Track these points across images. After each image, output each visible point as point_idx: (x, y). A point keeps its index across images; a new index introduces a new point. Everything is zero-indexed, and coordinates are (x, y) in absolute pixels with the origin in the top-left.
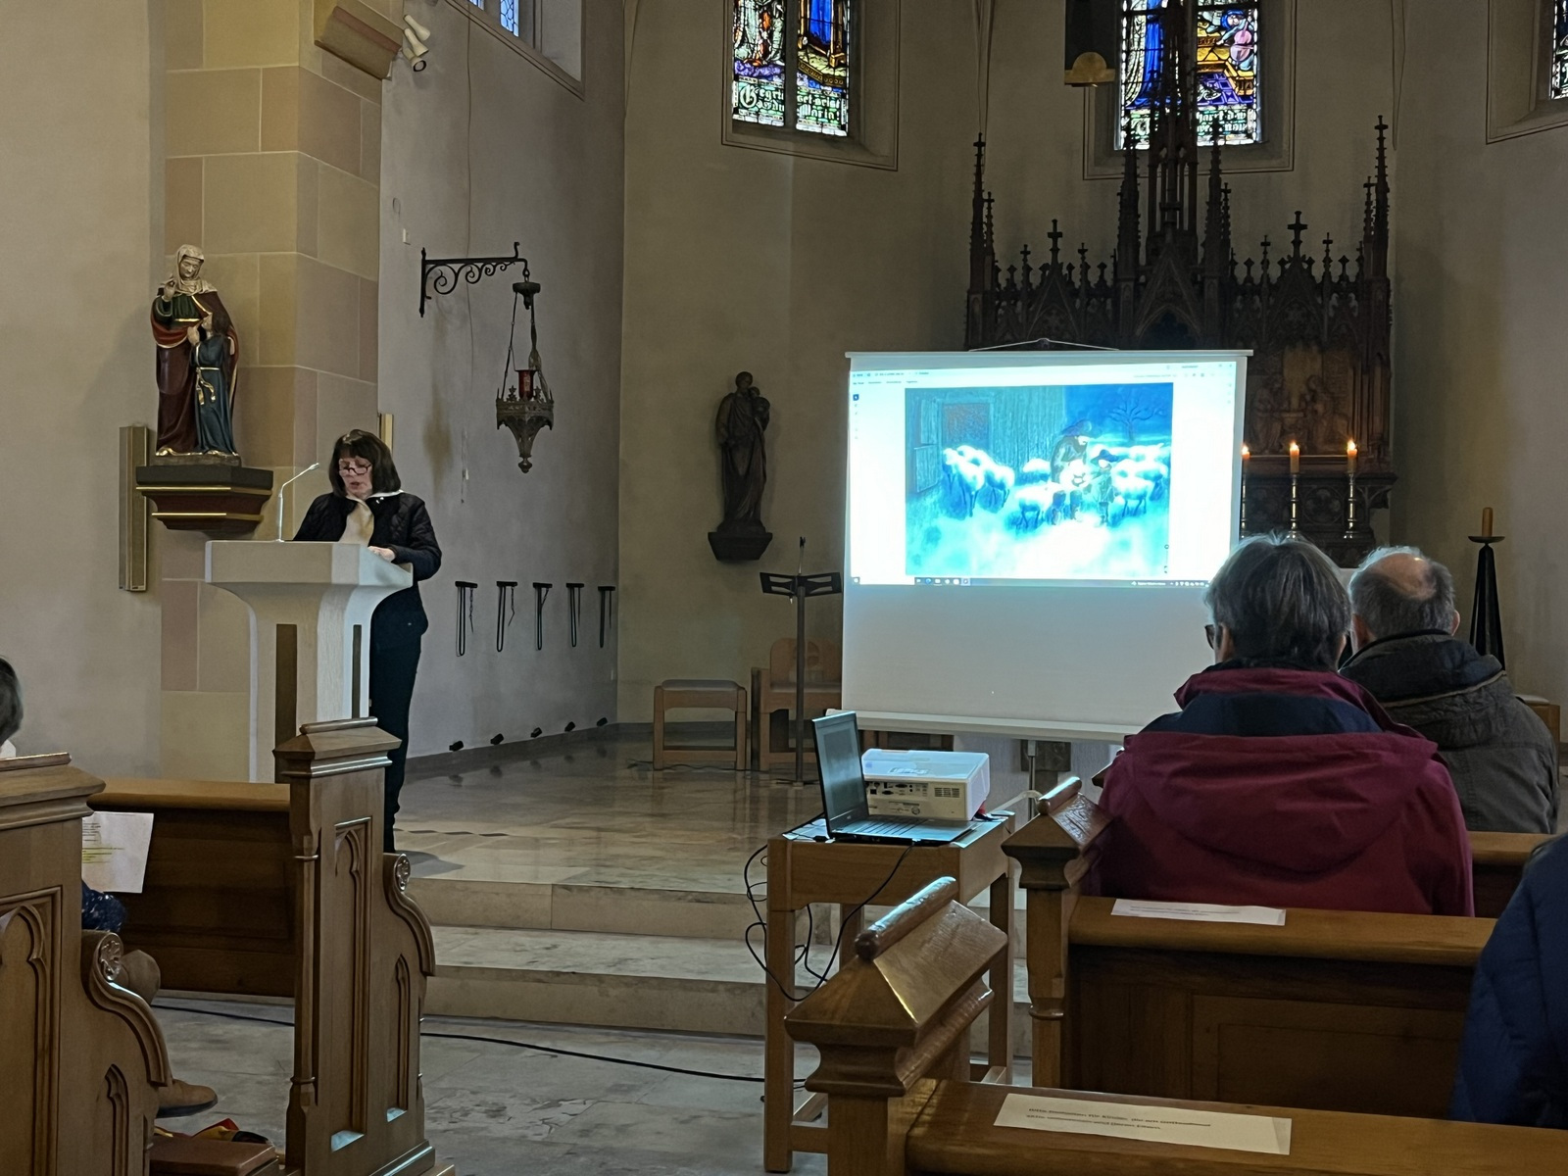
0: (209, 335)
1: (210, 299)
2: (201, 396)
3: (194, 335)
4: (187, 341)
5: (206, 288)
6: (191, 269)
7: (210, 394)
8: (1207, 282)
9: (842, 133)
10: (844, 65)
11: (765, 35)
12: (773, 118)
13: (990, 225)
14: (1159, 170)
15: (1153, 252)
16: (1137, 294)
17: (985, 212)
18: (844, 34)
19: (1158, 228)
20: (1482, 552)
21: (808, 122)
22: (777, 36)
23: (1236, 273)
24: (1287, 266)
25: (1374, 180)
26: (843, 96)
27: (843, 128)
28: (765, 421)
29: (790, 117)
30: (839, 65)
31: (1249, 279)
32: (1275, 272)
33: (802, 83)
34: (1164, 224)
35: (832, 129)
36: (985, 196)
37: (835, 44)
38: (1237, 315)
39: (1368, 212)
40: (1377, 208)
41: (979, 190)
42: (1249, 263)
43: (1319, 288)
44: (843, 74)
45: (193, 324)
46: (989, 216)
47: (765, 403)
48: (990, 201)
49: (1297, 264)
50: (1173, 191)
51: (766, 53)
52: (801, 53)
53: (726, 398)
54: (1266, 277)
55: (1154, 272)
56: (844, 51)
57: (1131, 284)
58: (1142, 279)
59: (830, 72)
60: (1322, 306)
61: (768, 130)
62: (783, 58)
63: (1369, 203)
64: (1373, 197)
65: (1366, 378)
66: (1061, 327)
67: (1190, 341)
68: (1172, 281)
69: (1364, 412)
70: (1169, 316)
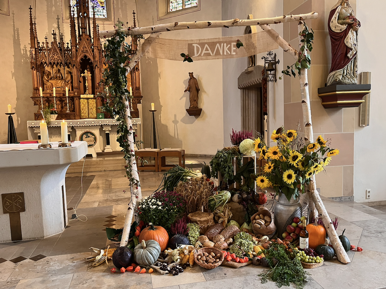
8: (94, 48)
13: (35, 30)
14: (80, 18)
15: (80, 40)
17: (34, 27)
25: (133, 26)
34: (82, 33)
41: (31, 21)
48: (35, 24)
50: (84, 24)
55: (81, 45)
57: (75, 47)
58: (77, 46)
66: (58, 58)
67: (91, 63)
68: (85, 47)
69: (135, 81)
70: (85, 56)
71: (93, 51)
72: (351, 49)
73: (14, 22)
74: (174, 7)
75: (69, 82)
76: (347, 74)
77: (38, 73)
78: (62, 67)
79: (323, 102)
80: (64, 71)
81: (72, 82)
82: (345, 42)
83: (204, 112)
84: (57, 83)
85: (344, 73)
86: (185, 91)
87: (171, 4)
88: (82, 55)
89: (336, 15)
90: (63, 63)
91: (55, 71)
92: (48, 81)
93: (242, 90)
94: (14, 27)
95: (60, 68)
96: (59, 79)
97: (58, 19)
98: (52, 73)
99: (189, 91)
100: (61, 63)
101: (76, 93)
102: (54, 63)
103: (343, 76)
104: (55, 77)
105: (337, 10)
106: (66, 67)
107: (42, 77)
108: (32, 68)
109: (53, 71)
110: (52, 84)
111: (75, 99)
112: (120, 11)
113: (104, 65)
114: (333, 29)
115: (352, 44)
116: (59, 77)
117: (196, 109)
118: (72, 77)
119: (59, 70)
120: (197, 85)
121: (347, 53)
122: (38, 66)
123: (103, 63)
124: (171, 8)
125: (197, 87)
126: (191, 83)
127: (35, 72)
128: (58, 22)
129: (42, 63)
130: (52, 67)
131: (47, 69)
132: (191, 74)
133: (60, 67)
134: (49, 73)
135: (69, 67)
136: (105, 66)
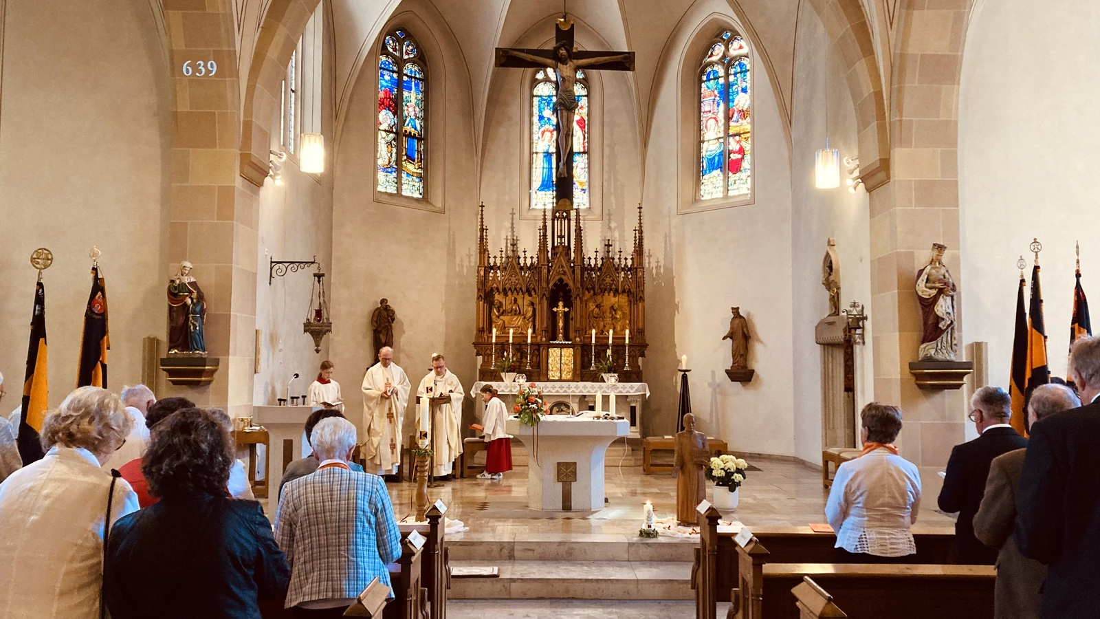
0: (195, 301)
1: (193, 284)
2: (192, 327)
3: (189, 301)
4: (185, 303)
5: (193, 280)
6: (187, 272)
7: (196, 327)
8: (576, 267)
9: (421, 197)
10: (421, 168)
11: (389, 155)
12: (393, 190)
13: (486, 239)
14: (556, 221)
15: (554, 254)
16: (549, 271)
17: (485, 234)
18: (421, 155)
19: (556, 245)
20: (683, 375)
21: (406, 191)
22: (394, 155)
23: (585, 263)
24: (604, 260)
25: (637, 228)
26: (421, 181)
27: (421, 194)
28: (393, 320)
29: (399, 189)
30: (419, 168)
31: (590, 265)
32: (600, 262)
33: (404, 175)
34: (558, 243)
35: (417, 195)
36: (484, 227)
37: (418, 159)
38: (585, 279)
39: (635, 240)
40: (639, 239)
41: (482, 225)
42: (590, 258)
43: (617, 269)
44: (421, 172)
45: (187, 295)
46: (486, 236)
47: (393, 312)
48: (487, 229)
49: (607, 260)
50: (561, 230)
51: (390, 162)
52: (404, 163)
53: (376, 310)
54: (596, 264)
55: (556, 262)
56: (421, 162)
57: (546, 267)
58: (550, 265)
59: (416, 171)
60: (619, 277)
61: (391, 195)
62: (396, 164)
63: (635, 237)
64: (637, 235)
65: (636, 306)
66: (517, 282)
67: (570, 290)
68: (562, 266)
69: (636, 319)
70: (561, 280)
71: (573, 272)
72: (943, 319)
73: (449, 223)
74: (707, 191)
75: (531, 320)
76: (941, 348)
77: (485, 305)
78: (521, 293)
79: (917, 380)
80: (524, 302)
81: (534, 321)
82: (936, 310)
83: (758, 376)
84: (512, 321)
85: (937, 346)
86: (725, 338)
87: (702, 187)
88: (557, 278)
89: (924, 276)
90: (524, 289)
91: (510, 302)
92: (498, 317)
93: (822, 346)
94: (449, 231)
95: (517, 297)
96: (515, 314)
97: (513, 214)
98: (504, 304)
99: (731, 338)
100: (521, 289)
101: (544, 339)
102: (510, 289)
103: (936, 350)
104: (510, 311)
105: (925, 271)
106: (526, 295)
107: (490, 311)
108: (478, 299)
109: (506, 302)
110: (504, 322)
111: (541, 348)
112: (613, 198)
113: (587, 292)
114: (920, 294)
115: (944, 312)
116: (516, 311)
117: (743, 371)
118: (534, 311)
119: (516, 300)
120: (745, 330)
121: (938, 323)
122: (486, 295)
123: (585, 288)
124: (702, 193)
125: (746, 332)
126: (735, 325)
127: (481, 303)
128: (512, 219)
129: (492, 288)
130: (506, 295)
131: (498, 297)
132: (736, 311)
133: (518, 294)
134: (501, 303)
135: (530, 295)
136: (589, 292)
